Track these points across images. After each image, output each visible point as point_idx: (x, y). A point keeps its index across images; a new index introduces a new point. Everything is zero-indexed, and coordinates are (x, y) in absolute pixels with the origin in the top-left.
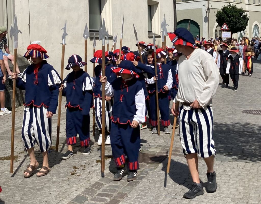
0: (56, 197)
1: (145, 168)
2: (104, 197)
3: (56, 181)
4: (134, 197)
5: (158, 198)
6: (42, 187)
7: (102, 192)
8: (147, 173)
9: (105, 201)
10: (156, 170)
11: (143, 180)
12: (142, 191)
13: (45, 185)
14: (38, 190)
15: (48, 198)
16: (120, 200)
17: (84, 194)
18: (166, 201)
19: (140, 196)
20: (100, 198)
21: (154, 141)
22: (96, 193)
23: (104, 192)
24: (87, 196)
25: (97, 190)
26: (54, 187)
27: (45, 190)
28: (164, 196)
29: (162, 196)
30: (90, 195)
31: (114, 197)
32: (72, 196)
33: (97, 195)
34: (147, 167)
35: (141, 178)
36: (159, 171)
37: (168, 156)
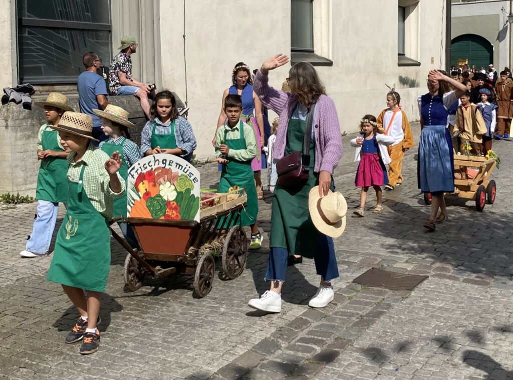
0: (225, 340)
1: (385, 297)
2: (310, 345)
3: (225, 313)
6: (201, 322)
7: (307, 336)
8: (389, 306)
9: (311, 352)
10: (405, 302)
11: (382, 318)
12: (380, 337)
13: (206, 319)
14: (194, 326)
15: (211, 341)
16: (339, 352)
17: (274, 337)
18: (423, 357)
20: (303, 346)
21: (403, 250)
22: (296, 337)
23: (310, 336)
24: (280, 341)
25: (298, 332)
26: (222, 323)
27: (206, 327)
28: (418, 349)
29: (415, 347)
30: (286, 340)
31: (329, 346)
32: (253, 340)
33: (298, 341)
34: (389, 294)
35: (379, 314)
36: (411, 304)
37: (428, 277)
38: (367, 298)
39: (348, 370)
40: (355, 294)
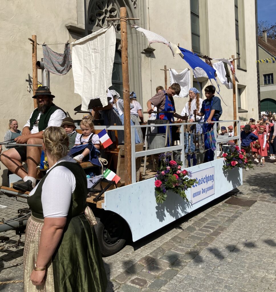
2: (208, 229)
4: (232, 231)
5: (251, 233)
7: (207, 225)
8: (241, 213)
9: (209, 232)
10: (248, 212)
11: (238, 218)
12: (238, 226)
16: (221, 232)
17: (193, 225)
18: (257, 236)
19: (236, 230)
20: (205, 229)
21: (245, 189)
22: (202, 225)
23: (208, 225)
24: (196, 227)
25: (203, 223)
28: (255, 232)
29: (254, 231)
30: (198, 227)
31: (216, 230)
32: (184, 226)
33: (203, 227)
34: (240, 208)
35: (237, 217)
36: (250, 212)
37: (257, 201)
38: (231, 210)
39: (225, 240)
40: (226, 208)
